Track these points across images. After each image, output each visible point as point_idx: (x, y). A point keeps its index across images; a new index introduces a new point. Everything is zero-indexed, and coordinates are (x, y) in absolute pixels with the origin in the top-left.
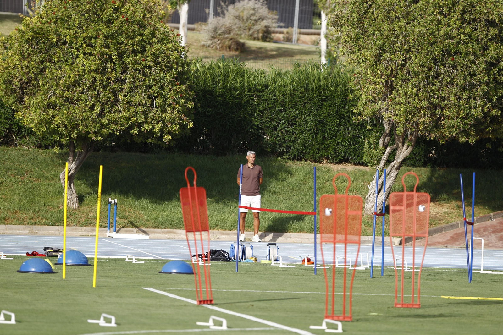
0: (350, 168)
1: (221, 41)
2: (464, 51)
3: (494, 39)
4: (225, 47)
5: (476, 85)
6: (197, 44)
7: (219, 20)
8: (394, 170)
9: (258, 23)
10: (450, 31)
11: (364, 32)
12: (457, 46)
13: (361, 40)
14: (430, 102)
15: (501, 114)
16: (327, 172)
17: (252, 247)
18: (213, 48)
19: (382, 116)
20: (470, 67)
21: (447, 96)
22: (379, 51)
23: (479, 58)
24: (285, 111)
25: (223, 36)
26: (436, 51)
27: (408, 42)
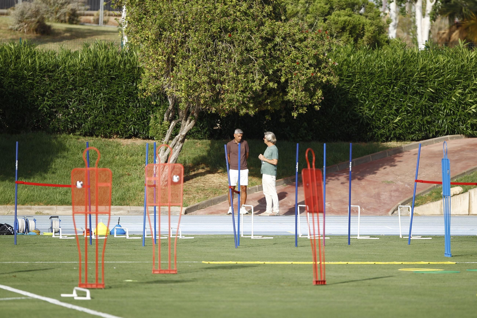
0: (139, 142)
1: (28, 24)
2: (240, 27)
3: (269, 15)
4: (32, 30)
5: (253, 60)
6: (5, 28)
7: (26, 4)
8: (178, 143)
9: (65, 6)
10: (227, 8)
11: (146, 12)
12: (234, 23)
13: (144, 19)
14: (210, 77)
15: (277, 87)
16: (117, 146)
17: (35, 220)
18: (21, 31)
19: (165, 92)
20: (246, 43)
21: (226, 71)
22: (160, 30)
23: (255, 34)
24: (76, 90)
25: (29, 20)
26: (214, 28)
27: (187, 21)
